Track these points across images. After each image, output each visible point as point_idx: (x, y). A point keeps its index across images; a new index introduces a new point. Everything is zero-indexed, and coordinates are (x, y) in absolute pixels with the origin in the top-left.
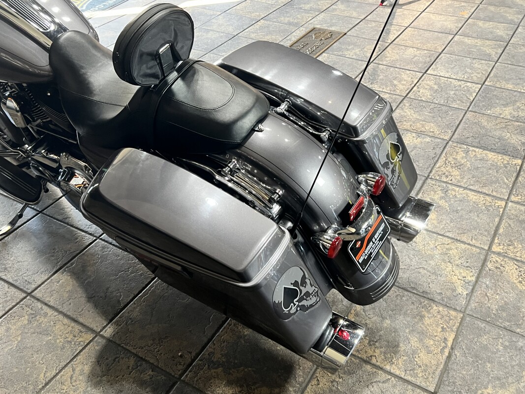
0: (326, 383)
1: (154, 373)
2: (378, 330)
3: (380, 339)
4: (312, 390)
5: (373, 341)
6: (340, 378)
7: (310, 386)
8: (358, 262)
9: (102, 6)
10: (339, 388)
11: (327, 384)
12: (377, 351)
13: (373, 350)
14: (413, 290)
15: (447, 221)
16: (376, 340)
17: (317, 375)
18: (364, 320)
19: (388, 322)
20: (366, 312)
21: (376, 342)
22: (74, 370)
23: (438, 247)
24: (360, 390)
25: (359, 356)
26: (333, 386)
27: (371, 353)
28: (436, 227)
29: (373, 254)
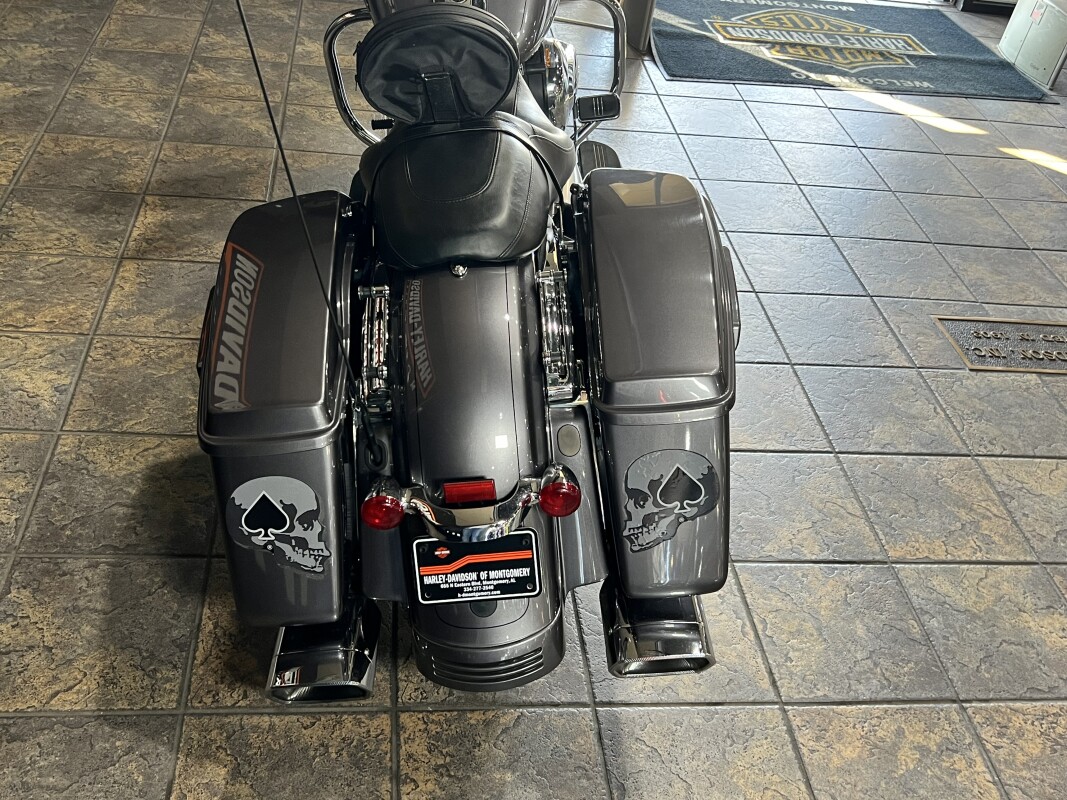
0: (315, 737)
1: (205, 526)
2: (478, 769)
3: (460, 780)
4: (290, 724)
5: (448, 770)
6: (336, 753)
7: (295, 718)
8: (421, 578)
9: (885, 83)
10: (317, 760)
11: (314, 739)
12: (430, 786)
13: (427, 777)
14: (618, 789)
15: (860, 783)
16: (452, 774)
17: (323, 719)
18: (483, 738)
19: (509, 777)
20: (504, 735)
21: (450, 776)
22: (158, 446)
23: (769, 793)
24: (333, 791)
25: (402, 762)
26: (316, 750)
27: (419, 776)
28: (825, 769)
29: (464, 595)
